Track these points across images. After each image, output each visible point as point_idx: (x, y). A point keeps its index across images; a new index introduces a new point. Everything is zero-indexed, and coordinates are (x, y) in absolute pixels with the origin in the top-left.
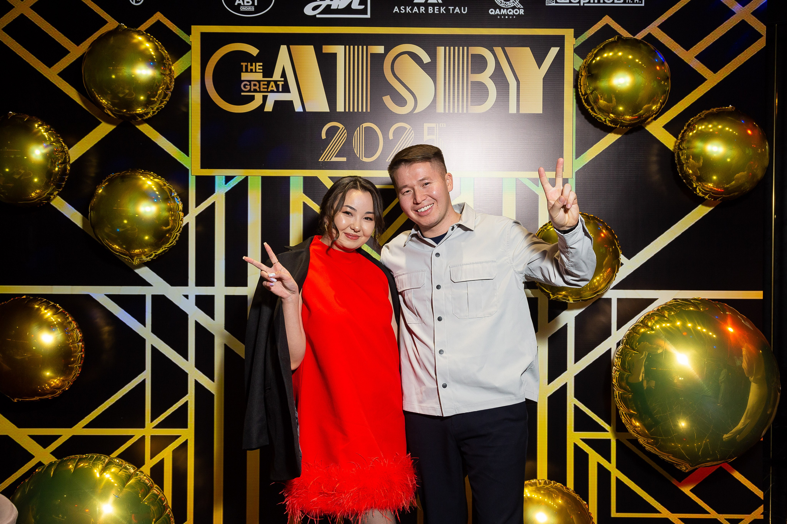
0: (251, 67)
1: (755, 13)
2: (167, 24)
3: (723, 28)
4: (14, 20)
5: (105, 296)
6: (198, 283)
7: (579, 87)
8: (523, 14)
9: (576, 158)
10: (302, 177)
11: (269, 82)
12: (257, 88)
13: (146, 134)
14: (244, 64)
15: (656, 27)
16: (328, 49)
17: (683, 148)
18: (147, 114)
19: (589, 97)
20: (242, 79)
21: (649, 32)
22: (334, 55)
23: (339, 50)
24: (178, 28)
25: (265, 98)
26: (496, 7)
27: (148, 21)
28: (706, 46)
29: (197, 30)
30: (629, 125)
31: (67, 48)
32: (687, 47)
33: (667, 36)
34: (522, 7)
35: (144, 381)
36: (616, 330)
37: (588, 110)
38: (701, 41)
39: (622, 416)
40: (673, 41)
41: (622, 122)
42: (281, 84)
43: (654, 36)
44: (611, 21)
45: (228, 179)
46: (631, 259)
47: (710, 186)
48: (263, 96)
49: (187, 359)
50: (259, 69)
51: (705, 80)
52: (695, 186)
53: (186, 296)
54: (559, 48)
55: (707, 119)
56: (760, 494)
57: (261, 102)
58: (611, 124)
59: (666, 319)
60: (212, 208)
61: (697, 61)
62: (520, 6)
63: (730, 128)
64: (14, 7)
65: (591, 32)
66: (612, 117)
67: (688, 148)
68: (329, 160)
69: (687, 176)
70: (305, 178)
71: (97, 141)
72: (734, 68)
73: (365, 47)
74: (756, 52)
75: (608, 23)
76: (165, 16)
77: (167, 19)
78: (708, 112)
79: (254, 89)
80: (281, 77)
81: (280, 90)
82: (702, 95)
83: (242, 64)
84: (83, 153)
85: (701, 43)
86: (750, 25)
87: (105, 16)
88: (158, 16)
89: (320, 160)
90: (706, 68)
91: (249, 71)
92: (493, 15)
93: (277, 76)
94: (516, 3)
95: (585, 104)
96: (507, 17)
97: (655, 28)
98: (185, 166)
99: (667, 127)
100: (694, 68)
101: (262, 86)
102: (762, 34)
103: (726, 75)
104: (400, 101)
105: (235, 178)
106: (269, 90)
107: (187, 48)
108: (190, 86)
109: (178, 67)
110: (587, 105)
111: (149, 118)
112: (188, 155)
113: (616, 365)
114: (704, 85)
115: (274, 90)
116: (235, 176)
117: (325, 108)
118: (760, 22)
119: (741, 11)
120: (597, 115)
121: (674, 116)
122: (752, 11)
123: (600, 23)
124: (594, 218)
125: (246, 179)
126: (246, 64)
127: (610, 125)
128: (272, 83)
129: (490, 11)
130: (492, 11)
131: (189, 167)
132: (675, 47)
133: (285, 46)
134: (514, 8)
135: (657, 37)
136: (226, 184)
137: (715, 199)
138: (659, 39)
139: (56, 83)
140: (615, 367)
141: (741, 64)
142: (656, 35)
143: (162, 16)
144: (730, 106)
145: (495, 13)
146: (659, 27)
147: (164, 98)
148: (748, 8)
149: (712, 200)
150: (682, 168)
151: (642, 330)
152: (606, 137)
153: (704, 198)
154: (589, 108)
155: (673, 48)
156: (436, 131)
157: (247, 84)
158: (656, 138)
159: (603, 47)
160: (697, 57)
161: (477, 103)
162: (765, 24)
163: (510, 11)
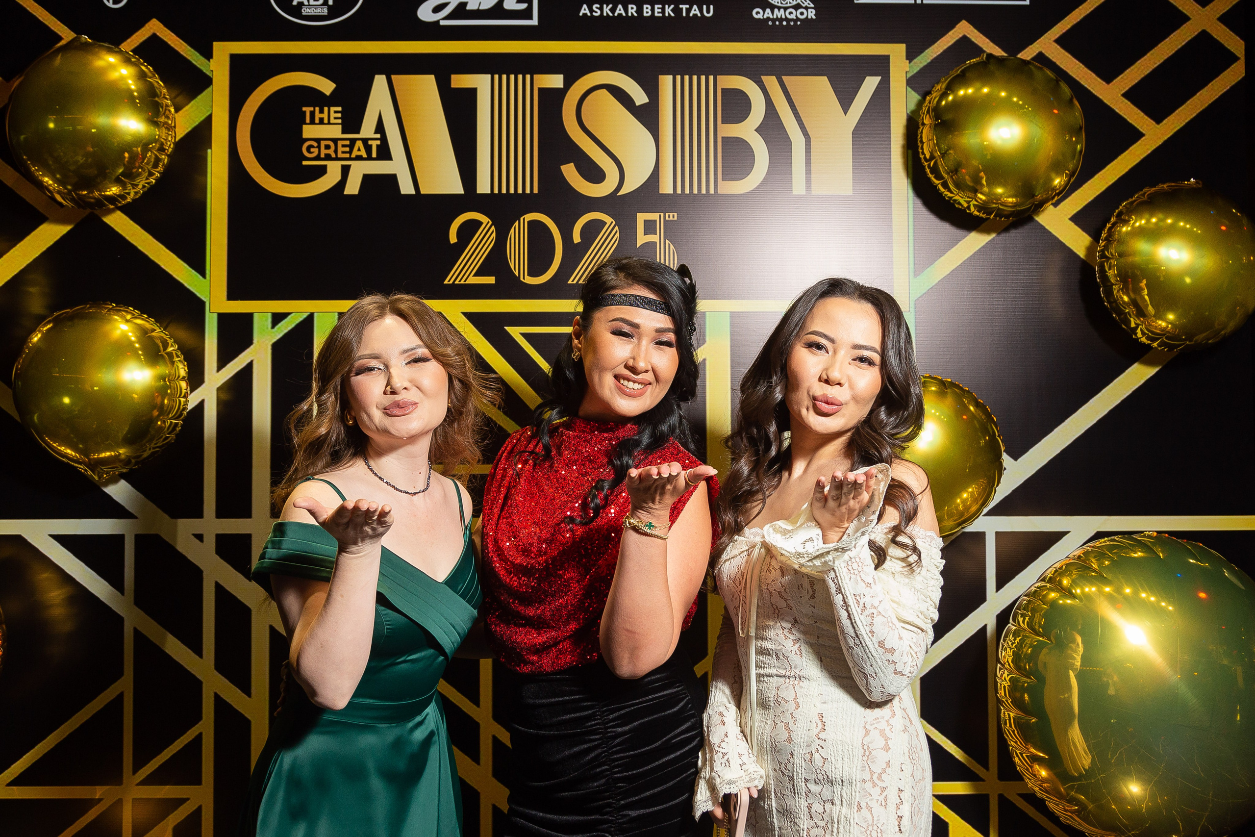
0: (321, 116)
1: (1224, 19)
2: (170, 40)
3: (1170, 43)
5: (50, 538)
6: (222, 512)
7: (920, 145)
8: (814, 17)
9: (916, 275)
11: (353, 142)
12: (331, 152)
13: (128, 238)
14: (307, 110)
15: (1051, 41)
16: (460, 81)
17: (1112, 255)
18: (124, 196)
19: (939, 163)
20: (305, 136)
21: (1040, 50)
22: (472, 93)
23: (481, 83)
24: (189, 48)
25: (346, 170)
26: (766, 5)
27: (134, 36)
28: (1140, 75)
29: (223, 50)
30: (1012, 214)
32: (1108, 77)
33: (1071, 57)
34: (812, 5)
35: (120, 697)
36: (995, 590)
37: (936, 186)
38: (1132, 67)
39: (1014, 757)
40: (1083, 66)
41: (999, 209)
42: (374, 144)
43: (1049, 57)
44: (972, 32)
45: (277, 318)
46: (1019, 460)
47: (1160, 325)
48: (343, 167)
49: (201, 656)
50: (335, 118)
51: (1142, 135)
52: (1133, 325)
53: (200, 537)
54: (880, 78)
55: (1153, 202)
57: (338, 178)
58: (978, 211)
59: (1093, 574)
60: (247, 372)
61: (1126, 101)
62: (808, 3)
65: (936, 50)
66: (981, 199)
67: (1122, 255)
68: (462, 282)
69: (1117, 307)
71: (39, 253)
72: (1192, 115)
73: (528, 77)
74: (1228, 87)
75: (966, 34)
76: (166, 26)
77: (169, 31)
78: (1152, 190)
79: (326, 155)
80: (376, 132)
81: (374, 155)
82: (1138, 161)
83: (304, 109)
84: (13, 275)
85: (1133, 70)
86: (1216, 40)
87: (59, 27)
88: (154, 27)
89: (446, 282)
90: (1142, 114)
91: (317, 121)
92: (760, 19)
93: (368, 129)
95: (931, 175)
96: (785, 23)
97: (1050, 44)
98: (199, 295)
99: (1078, 219)
100: (1121, 114)
101: (340, 149)
102: (1238, 55)
103: (1179, 128)
104: (595, 174)
105: (290, 317)
106: (353, 156)
107: (203, 82)
108: (209, 151)
109: (187, 117)
110: (935, 177)
111: (128, 204)
112: (204, 275)
113: (1005, 663)
114: (1140, 144)
115: (361, 156)
116: (289, 314)
117: (457, 188)
118: (1233, 34)
119: (1200, 14)
120: (953, 195)
121: (1090, 200)
122: (1218, 16)
123: (953, 33)
124: (952, 385)
125: (310, 319)
126: (312, 109)
127: (978, 214)
128: (359, 144)
129: (754, 14)
130: (758, 13)
131: (205, 298)
132: (1086, 76)
133: (384, 77)
134: (797, 7)
135: (1054, 60)
136: (273, 327)
137: (1171, 347)
138: (1058, 63)
140: (1003, 665)
141: (1204, 107)
142: (1053, 55)
143: (161, 26)
144: (1192, 180)
145: (763, 16)
146: (1058, 41)
147: (156, 166)
148: (1211, 9)
149: (1166, 350)
150: (1109, 292)
151: (1053, 595)
152: (968, 238)
153: (1149, 347)
154: (937, 182)
155: (1083, 79)
156: (660, 227)
157: (312, 146)
158: (1058, 239)
159: (961, 72)
160: (1126, 95)
161: (733, 176)
162: (1242, 38)
163: (791, 13)
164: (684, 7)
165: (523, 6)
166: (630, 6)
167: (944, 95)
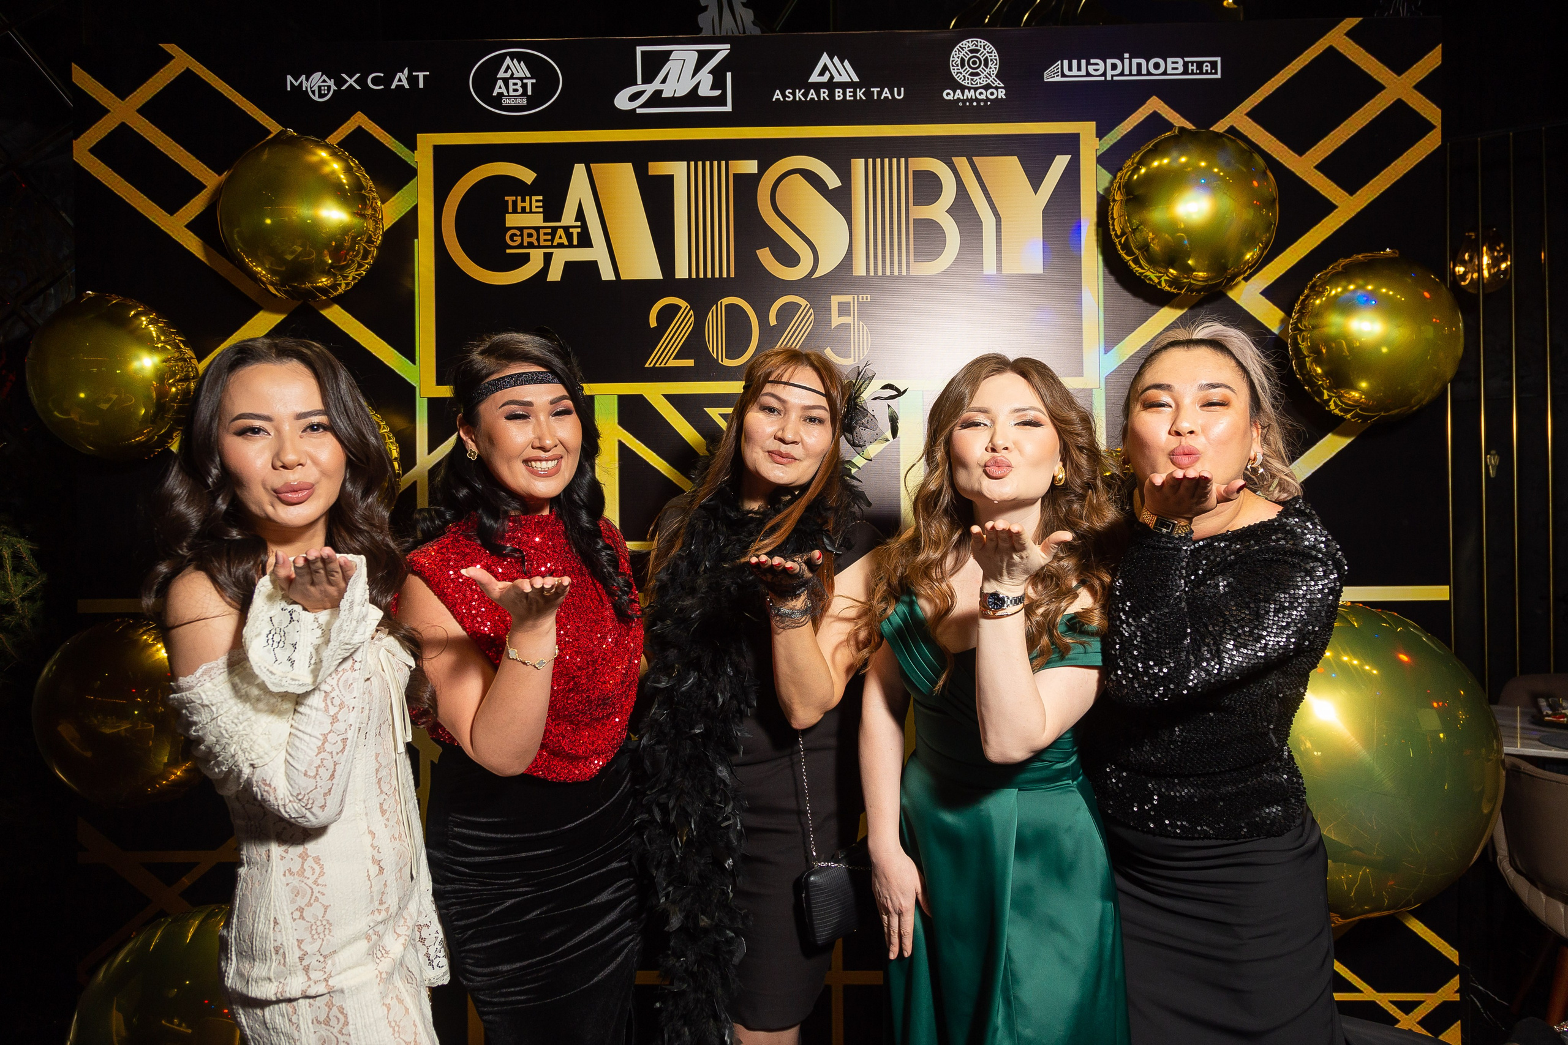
0: (523, 205)
1: (1420, 87)
2: (375, 132)
3: (1364, 113)
4: (109, 134)
7: (1111, 222)
8: (1004, 97)
9: (1106, 352)
10: (616, 397)
11: (555, 230)
12: (534, 240)
13: (339, 326)
14: (510, 199)
15: (1243, 115)
16: (658, 168)
17: (1305, 327)
18: (335, 287)
19: (1131, 240)
20: (507, 225)
21: (1231, 123)
22: (669, 179)
23: (678, 170)
24: (393, 139)
25: (548, 258)
26: (956, 86)
27: (342, 127)
28: (1335, 145)
29: (428, 141)
30: (1203, 288)
31: (201, 180)
32: (1300, 149)
33: (1263, 131)
34: (1002, 85)
37: (1127, 262)
38: (1326, 139)
40: (1275, 139)
41: (1191, 284)
42: (575, 231)
43: (1241, 130)
44: (1163, 107)
47: (1354, 397)
48: (545, 254)
50: (537, 207)
51: (1335, 207)
52: (1326, 397)
54: (1070, 156)
55: (1347, 274)
56: (1452, 954)
57: (540, 265)
58: (1170, 286)
61: (1319, 173)
62: (998, 83)
63: (1389, 289)
64: (108, 111)
65: (1128, 125)
66: (1172, 274)
67: (1314, 327)
68: (662, 365)
69: (1310, 379)
70: (622, 399)
72: (1386, 185)
73: (723, 163)
74: (1424, 157)
75: (1157, 110)
76: (370, 119)
77: (374, 124)
78: (1348, 260)
79: (528, 243)
80: (576, 221)
81: (575, 243)
82: (1330, 234)
83: (506, 198)
85: (1326, 141)
86: (1411, 108)
87: (269, 122)
88: (359, 120)
89: (647, 365)
90: (1336, 186)
91: (519, 210)
92: (950, 100)
93: (568, 217)
94: (991, 79)
95: (1122, 252)
96: (975, 104)
97: (1242, 117)
98: (409, 381)
99: (1268, 293)
100: (1313, 186)
101: (542, 237)
102: (1434, 123)
103: (1372, 199)
104: (789, 258)
106: (555, 243)
107: (409, 173)
108: (416, 240)
109: (394, 208)
111: (340, 295)
112: (414, 362)
114: (1333, 216)
115: (563, 243)
117: (656, 274)
118: (1430, 102)
119: (1395, 83)
120: (1143, 271)
121: (1281, 274)
122: (1414, 84)
123: (1143, 109)
126: (514, 198)
127: (1169, 289)
128: (560, 232)
129: (945, 95)
130: (948, 94)
131: (416, 384)
132: (1278, 149)
133: (583, 166)
134: (987, 87)
135: (1245, 134)
137: (1365, 419)
138: (1250, 137)
139: (184, 241)
141: (1398, 178)
142: (1244, 129)
143: (366, 118)
144: (1388, 250)
145: (953, 97)
146: (1249, 114)
147: (365, 257)
148: (1408, 78)
149: (1359, 421)
150: (1302, 365)
152: (1158, 314)
153: (1341, 419)
154: (1128, 258)
155: (1275, 152)
156: (854, 309)
157: (515, 235)
158: (1248, 313)
159: (1153, 146)
160: (1319, 167)
161: (925, 258)
162: (1438, 106)
163: (981, 93)
164: (875, 90)
165: (718, 93)
166: (822, 90)
167: (1136, 170)
